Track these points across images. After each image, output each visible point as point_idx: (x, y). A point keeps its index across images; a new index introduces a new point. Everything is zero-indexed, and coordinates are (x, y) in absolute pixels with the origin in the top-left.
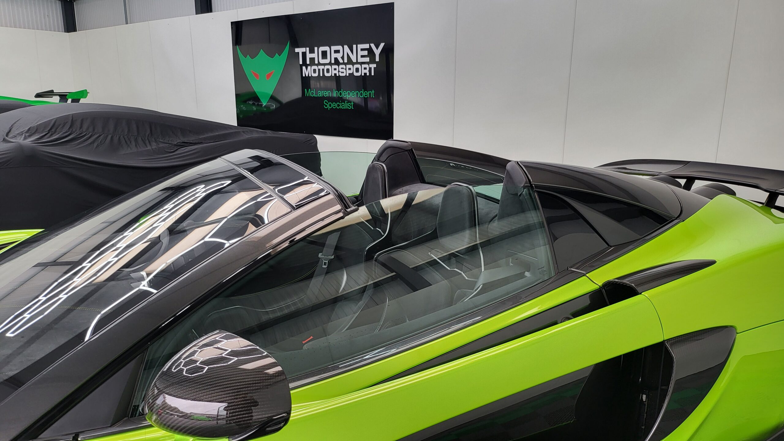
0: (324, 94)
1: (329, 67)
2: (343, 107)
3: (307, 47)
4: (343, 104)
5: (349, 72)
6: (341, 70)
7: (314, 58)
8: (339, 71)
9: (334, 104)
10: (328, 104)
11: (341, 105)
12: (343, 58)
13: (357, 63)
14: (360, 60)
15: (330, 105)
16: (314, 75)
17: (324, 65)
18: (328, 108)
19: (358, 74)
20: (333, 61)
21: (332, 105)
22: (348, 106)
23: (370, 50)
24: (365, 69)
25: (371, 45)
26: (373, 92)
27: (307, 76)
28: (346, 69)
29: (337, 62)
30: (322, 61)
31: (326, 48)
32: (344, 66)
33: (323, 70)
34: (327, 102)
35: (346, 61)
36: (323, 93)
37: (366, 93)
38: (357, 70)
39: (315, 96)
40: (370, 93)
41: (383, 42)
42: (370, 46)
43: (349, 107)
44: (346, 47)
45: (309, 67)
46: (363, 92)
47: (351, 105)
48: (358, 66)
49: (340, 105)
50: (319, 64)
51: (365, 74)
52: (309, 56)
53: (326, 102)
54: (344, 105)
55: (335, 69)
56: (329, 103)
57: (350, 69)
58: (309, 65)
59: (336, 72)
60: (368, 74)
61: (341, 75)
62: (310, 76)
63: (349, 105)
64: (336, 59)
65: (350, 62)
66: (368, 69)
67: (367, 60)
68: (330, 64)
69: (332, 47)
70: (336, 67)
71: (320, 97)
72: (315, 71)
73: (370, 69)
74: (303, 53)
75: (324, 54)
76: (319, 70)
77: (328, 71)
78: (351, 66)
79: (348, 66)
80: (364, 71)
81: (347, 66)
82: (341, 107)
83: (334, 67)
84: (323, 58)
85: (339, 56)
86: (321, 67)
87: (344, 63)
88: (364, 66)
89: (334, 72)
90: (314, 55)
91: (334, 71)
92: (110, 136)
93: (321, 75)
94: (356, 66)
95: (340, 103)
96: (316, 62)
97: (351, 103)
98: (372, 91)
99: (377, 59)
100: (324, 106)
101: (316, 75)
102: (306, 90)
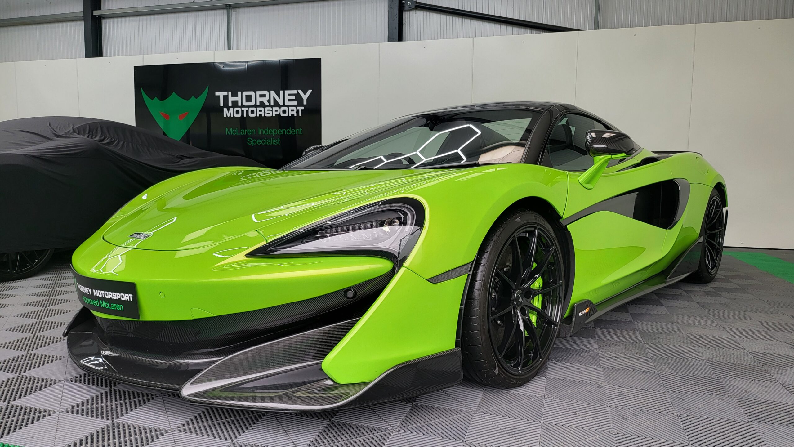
0: (248, 132)
1: (254, 109)
2: (269, 143)
3: (230, 91)
4: (269, 141)
5: (275, 113)
6: (266, 111)
7: (237, 101)
8: (265, 113)
9: (259, 141)
10: (252, 141)
11: (267, 142)
12: (269, 101)
14: (287, 103)
15: (254, 142)
16: (236, 116)
17: (249, 107)
18: (252, 144)
20: (258, 104)
21: (257, 142)
22: (274, 142)
24: (293, 110)
25: (299, 91)
26: (301, 130)
27: (229, 116)
28: (272, 111)
29: (262, 104)
30: (245, 104)
31: (252, 93)
32: (270, 109)
33: (247, 112)
34: (251, 139)
35: (272, 104)
37: (293, 131)
40: (298, 131)
42: (298, 92)
43: (276, 143)
44: (273, 93)
45: (231, 109)
48: (286, 108)
49: (265, 142)
50: (243, 106)
51: (293, 115)
52: (231, 99)
53: (250, 139)
54: (270, 142)
55: (260, 111)
57: (276, 111)
59: (262, 113)
60: (295, 115)
61: (267, 115)
62: (232, 116)
63: (276, 141)
64: (261, 102)
66: (295, 111)
67: (295, 103)
68: (255, 106)
69: (257, 92)
70: (262, 109)
71: (243, 135)
72: (237, 112)
73: (298, 111)
74: (224, 96)
75: (249, 98)
76: (243, 112)
78: (278, 108)
79: (274, 109)
80: (291, 112)
83: (259, 109)
84: (247, 101)
85: (265, 100)
86: (245, 109)
87: (270, 106)
88: (291, 108)
89: (259, 113)
90: (238, 99)
91: (259, 112)
92: (130, 144)
93: (245, 115)
94: (283, 108)
95: (265, 139)
96: (240, 104)
98: (299, 129)
99: (305, 103)
100: (248, 143)
101: (240, 115)
102: (227, 129)
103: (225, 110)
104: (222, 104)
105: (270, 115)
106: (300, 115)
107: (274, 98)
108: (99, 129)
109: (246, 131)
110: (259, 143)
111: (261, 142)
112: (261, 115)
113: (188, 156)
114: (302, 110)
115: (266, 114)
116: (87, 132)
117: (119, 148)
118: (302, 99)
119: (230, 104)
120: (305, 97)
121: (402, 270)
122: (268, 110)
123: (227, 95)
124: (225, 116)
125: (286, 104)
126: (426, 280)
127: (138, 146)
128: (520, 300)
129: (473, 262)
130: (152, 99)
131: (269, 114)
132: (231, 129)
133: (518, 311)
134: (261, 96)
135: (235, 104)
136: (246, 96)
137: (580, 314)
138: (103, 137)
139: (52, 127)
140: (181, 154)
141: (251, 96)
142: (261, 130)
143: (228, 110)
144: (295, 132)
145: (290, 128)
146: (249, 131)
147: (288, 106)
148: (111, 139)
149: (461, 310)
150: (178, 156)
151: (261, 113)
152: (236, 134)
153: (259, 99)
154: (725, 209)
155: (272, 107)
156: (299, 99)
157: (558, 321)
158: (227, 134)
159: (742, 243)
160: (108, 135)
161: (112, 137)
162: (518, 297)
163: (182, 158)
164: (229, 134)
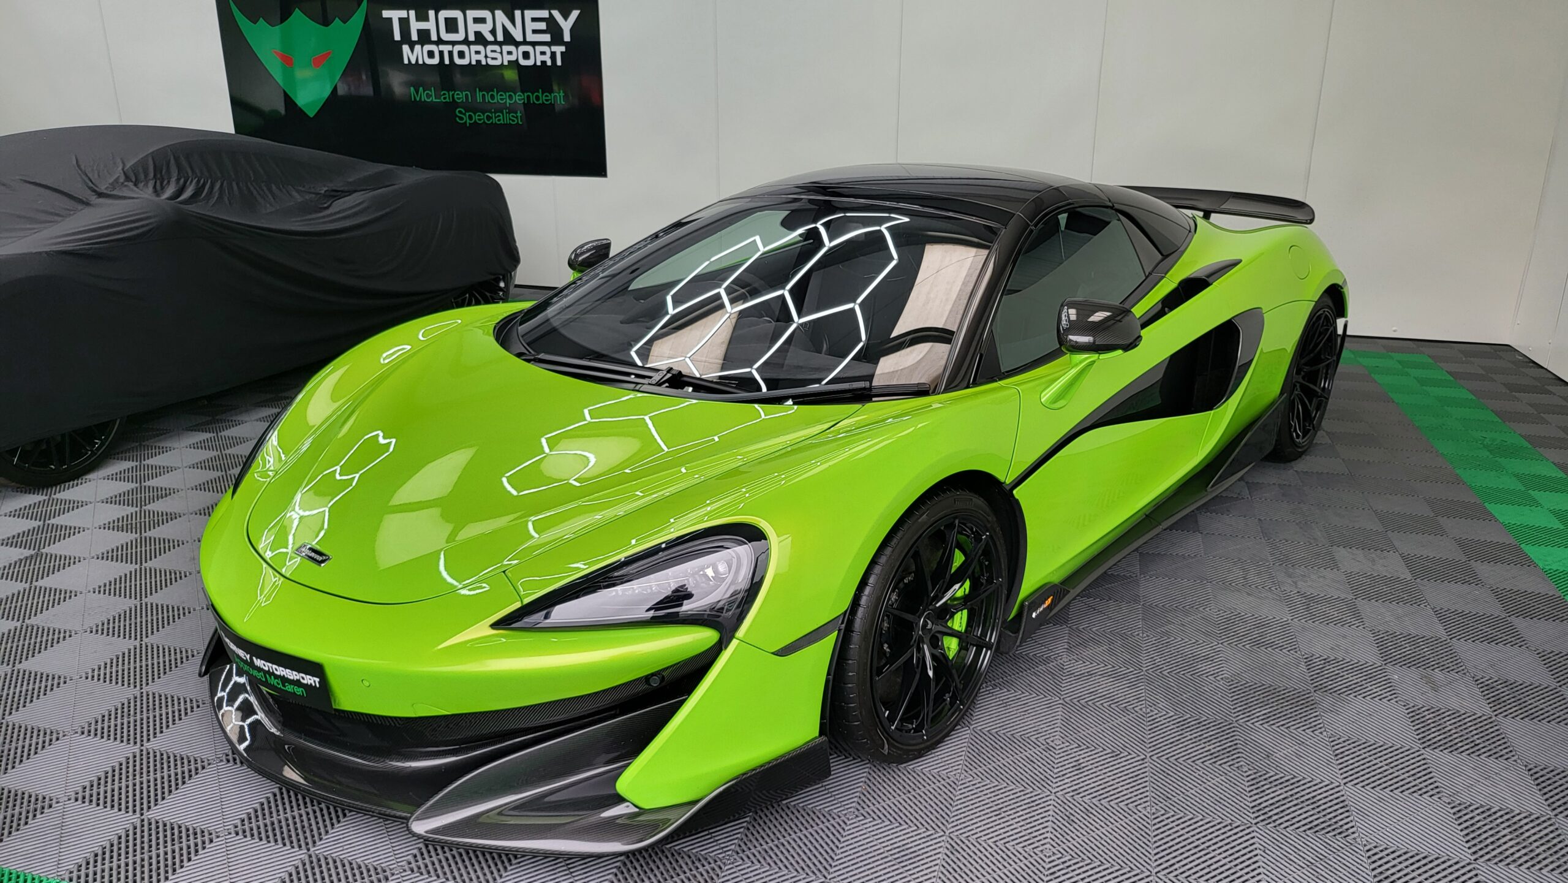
0: (456, 96)
1: (464, 48)
2: (499, 120)
3: (412, 9)
4: (499, 116)
6: (490, 54)
8: (486, 57)
9: (479, 116)
10: (465, 114)
11: (496, 117)
12: (493, 32)
13: (525, 42)
14: (531, 37)
15: (470, 117)
16: (429, 61)
17: (453, 43)
18: (466, 122)
19: (529, 63)
20: (472, 38)
21: (476, 117)
22: (510, 119)
23: (551, 21)
24: (543, 53)
25: (552, 12)
27: (413, 62)
28: (501, 53)
29: (480, 39)
30: (445, 36)
32: (497, 48)
33: (451, 53)
34: (464, 111)
35: (500, 38)
36: (453, 95)
37: (547, 96)
38: (526, 55)
39: (434, 100)
41: (577, 9)
42: (550, 14)
43: (513, 121)
44: (499, 14)
45: (418, 48)
46: (540, 95)
47: (517, 117)
49: (492, 118)
50: (440, 42)
52: (415, 26)
53: (460, 112)
54: (501, 118)
55: (478, 53)
56: (467, 114)
57: (510, 53)
58: (416, 43)
59: (481, 57)
60: (549, 63)
61: (491, 62)
62: (421, 62)
63: (513, 116)
64: (478, 34)
65: (509, 39)
66: (549, 54)
67: (547, 38)
68: (466, 42)
69: (468, 12)
70: (480, 48)
71: (446, 102)
72: (431, 54)
73: (553, 55)
74: (400, 19)
75: (452, 26)
76: (441, 53)
77: (461, 55)
78: (512, 48)
79: (506, 48)
80: (540, 56)
81: (504, 47)
82: (494, 120)
83: (474, 48)
84: (448, 31)
85: (485, 29)
86: (446, 48)
87: (496, 42)
88: (539, 49)
89: (475, 58)
91: (473, 55)
93: (447, 62)
94: (522, 48)
95: (491, 113)
96: (434, 38)
97: (516, 113)
99: (567, 38)
100: (457, 119)
101: (436, 61)
103: (406, 48)
104: (397, 37)
105: (498, 63)
106: (559, 63)
107: (503, 26)
108: (172, 161)
109: (451, 93)
110: (480, 120)
111: (484, 117)
112: (479, 62)
113: (346, 189)
114: (562, 53)
115: (489, 60)
116: (151, 175)
117: (215, 198)
118: (561, 30)
119: (414, 37)
120: (566, 26)
121: (734, 643)
122: (492, 51)
123: (406, 16)
124: (406, 62)
125: (528, 39)
126: (773, 653)
127: (249, 184)
128: (929, 627)
129: (846, 612)
130: (255, 23)
131: (496, 59)
132: (421, 89)
133: (925, 646)
134: (477, 20)
135: (424, 37)
136: (446, 19)
137: (1034, 615)
138: (182, 181)
139: (83, 167)
140: (332, 186)
141: (455, 20)
142: (481, 94)
143: (412, 50)
144: (549, 98)
145: (540, 91)
146: (458, 94)
147: (534, 44)
148: (198, 181)
149: (827, 681)
150: (327, 193)
151: (478, 57)
152: (432, 101)
153: (473, 28)
154: (1340, 322)
155: (500, 44)
156: (554, 29)
157: (993, 641)
158: (413, 99)
159: (1395, 331)
160: (190, 174)
161: (199, 175)
162: (925, 624)
163: (335, 196)
164: (418, 99)
